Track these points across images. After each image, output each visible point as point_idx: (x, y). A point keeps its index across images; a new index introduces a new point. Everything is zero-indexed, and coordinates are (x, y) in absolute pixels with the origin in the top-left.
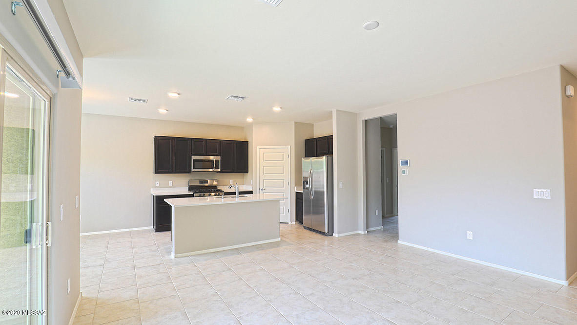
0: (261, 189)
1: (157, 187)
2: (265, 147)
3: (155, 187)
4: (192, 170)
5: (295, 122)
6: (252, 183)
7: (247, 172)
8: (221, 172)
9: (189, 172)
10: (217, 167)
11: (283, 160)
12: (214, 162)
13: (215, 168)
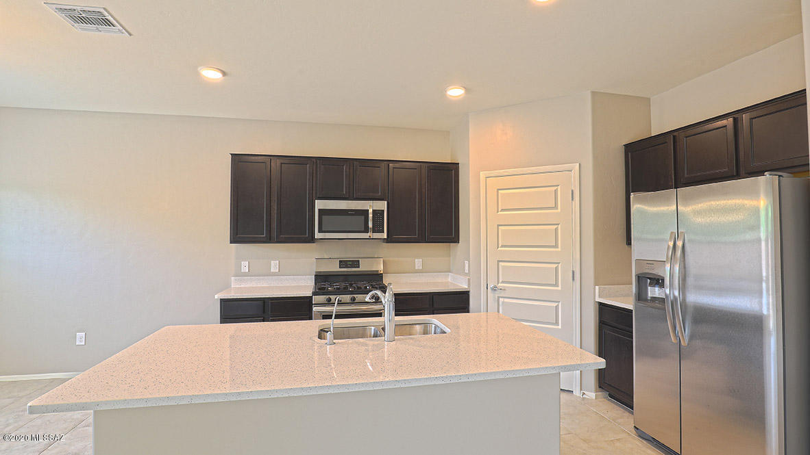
0: (491, 286)
1: (245, 275)
2: (511, 171)
3: (239, 274)
4: (318, 235)
5: (594, 94)
6: (467, 271)
7: (456, 240)
8: (389, 240)
9: (311, 239)
10: (378, 228)
11: (556, 207)
12: (371, 216)
13: (373, 231)
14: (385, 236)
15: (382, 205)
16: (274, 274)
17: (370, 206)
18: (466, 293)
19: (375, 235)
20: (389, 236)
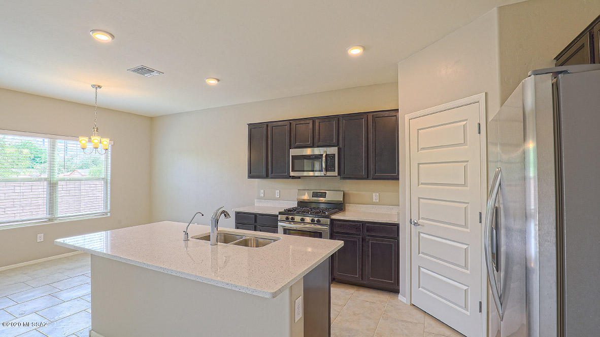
0: (413, 222)
1: (262, 198)
3: (259, 198)
4: (292, 174)
7: (397, 177)
8: (341, 177)
10: (331, 168)
11: (465, 143)
12: (324, 159)
13: (327, 170)
14: (336, 173)
15: (333, 150)
16: (277, 199)
17: (324, 151)
18: (397, 226)
19: (329, 174)
20: (339, 174)
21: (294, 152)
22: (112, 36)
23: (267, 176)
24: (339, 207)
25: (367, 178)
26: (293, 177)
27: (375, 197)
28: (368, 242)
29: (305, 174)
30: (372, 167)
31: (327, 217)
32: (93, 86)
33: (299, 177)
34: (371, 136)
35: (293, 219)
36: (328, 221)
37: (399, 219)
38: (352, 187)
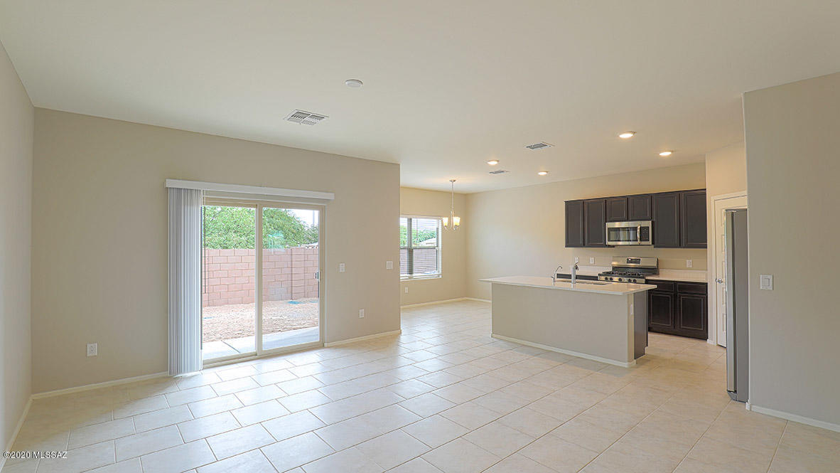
0: (718, 280)
4: (607, 243)
7: (707, 247)
10: (645, 238)
12: (638, 230)
13: (641, 240)
14: (650, 242)
15: (648, 224)
16: (592, 265)
17: (638, 224)
18: (706, 284)
19: (643, 243)
20: (653, 243)
21: (609, 225)
22: (498, 161)
23: (584, 245)
24: (654, 271)
25: (680, 246)
26: (609, 246)
27: (689, 263)
28: (680, 298)
29: (620, 243)
30: (683, 237)
31: (643, 278)
32: (451, 181)
33: (614, 246)
34: (683, 212)
35: (611, 279)
36: (644, 280)
37: (706, 279)
38: (665, 254)
